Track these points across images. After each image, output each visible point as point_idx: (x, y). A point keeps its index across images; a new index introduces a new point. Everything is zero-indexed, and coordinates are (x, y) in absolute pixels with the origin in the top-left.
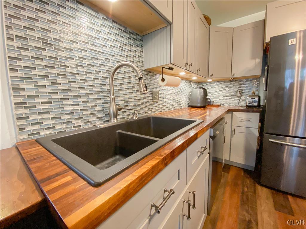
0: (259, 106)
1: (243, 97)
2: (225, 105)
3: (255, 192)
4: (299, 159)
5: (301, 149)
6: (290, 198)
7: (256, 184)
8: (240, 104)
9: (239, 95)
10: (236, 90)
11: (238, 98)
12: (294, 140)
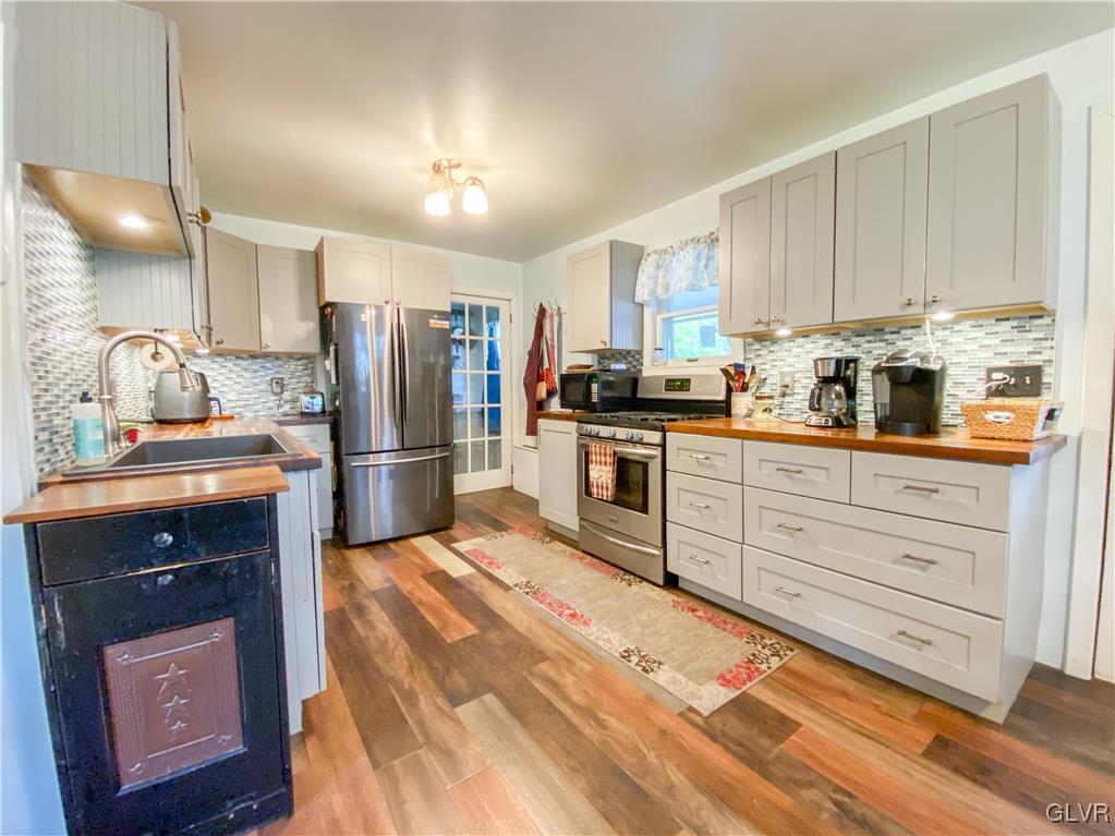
0: (323, 412)
1: (287, 395)
2: (245, 414)
3: (345, 559)
4: (391, 482)
5: (393, 467)
6: (392, 545)
7: (344, 551)
8: (281, 410)
9: (277, 390)
10: (268, 378)
11: (275, 398)
12: (380, 457)
